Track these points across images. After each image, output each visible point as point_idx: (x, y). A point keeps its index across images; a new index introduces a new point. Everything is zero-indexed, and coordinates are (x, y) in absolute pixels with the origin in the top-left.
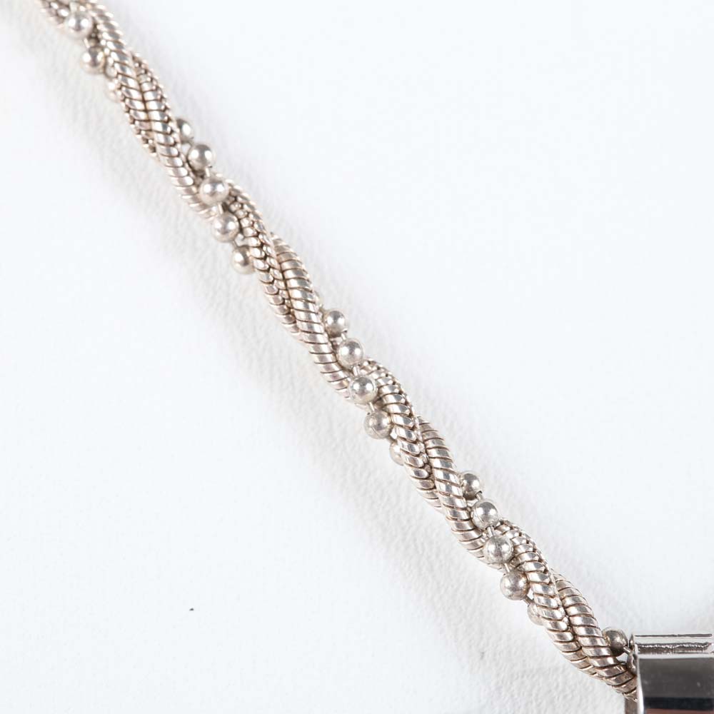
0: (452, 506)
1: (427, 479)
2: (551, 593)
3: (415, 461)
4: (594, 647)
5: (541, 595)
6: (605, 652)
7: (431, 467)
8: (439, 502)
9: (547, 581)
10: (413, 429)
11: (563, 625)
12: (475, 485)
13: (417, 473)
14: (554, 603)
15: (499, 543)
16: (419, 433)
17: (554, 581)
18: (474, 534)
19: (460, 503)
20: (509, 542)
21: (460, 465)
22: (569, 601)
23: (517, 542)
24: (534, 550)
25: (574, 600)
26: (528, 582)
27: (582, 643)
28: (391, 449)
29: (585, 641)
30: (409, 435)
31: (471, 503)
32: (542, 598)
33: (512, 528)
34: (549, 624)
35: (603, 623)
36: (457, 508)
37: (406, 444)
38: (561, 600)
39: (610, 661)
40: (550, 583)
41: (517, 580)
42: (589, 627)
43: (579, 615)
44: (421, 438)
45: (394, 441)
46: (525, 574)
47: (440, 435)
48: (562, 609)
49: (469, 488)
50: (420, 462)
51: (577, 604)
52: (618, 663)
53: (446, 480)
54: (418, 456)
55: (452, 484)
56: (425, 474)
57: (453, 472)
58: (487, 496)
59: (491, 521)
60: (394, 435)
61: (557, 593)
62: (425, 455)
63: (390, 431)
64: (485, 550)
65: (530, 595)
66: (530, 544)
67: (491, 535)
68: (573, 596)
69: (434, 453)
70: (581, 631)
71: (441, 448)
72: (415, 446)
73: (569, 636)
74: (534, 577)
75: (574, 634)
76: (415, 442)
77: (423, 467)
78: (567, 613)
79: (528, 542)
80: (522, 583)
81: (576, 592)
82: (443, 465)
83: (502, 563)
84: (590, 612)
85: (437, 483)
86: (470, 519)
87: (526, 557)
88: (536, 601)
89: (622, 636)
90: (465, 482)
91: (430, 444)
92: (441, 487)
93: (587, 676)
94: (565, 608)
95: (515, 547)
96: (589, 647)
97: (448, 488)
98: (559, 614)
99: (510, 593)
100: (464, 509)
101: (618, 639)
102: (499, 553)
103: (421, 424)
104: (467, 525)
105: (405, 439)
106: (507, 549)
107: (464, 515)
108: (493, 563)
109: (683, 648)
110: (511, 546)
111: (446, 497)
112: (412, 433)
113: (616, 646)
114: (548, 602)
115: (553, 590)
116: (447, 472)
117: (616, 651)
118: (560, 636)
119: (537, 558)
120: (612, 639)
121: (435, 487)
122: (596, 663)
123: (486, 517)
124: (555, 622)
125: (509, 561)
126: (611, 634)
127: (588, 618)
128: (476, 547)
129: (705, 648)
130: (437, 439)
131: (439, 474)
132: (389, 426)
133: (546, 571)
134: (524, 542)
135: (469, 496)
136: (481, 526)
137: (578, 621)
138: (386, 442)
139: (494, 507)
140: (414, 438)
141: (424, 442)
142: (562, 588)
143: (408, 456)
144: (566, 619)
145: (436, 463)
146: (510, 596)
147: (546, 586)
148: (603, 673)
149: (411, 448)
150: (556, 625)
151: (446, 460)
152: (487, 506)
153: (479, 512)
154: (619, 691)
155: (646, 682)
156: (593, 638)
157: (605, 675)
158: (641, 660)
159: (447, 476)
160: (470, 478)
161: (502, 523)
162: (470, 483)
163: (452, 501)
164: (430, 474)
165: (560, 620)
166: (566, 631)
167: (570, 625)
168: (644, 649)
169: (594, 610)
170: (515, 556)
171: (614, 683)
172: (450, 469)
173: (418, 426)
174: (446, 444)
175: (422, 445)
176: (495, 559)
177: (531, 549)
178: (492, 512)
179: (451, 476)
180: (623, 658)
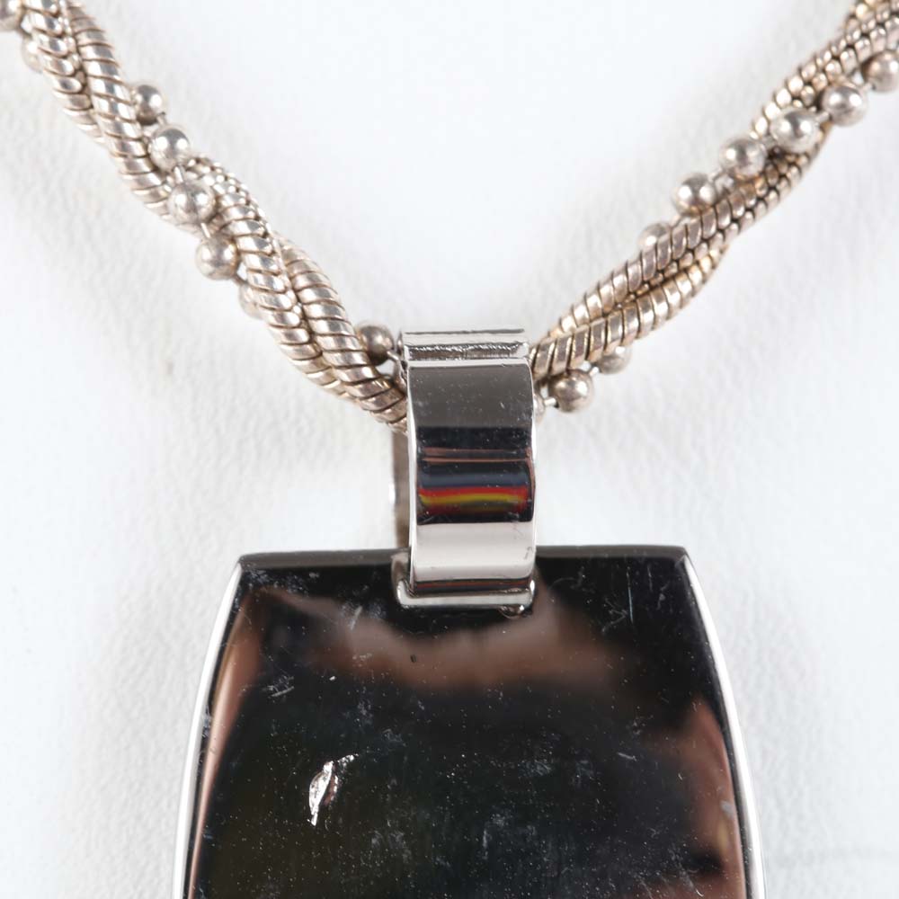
0: (119, 135)
1: (80, 92)
2: (274, 268)
3: (60, 66)
4: (342, 351)
5: (259, 271)
6: (358, 359)
7: (86, 75)
8: (99, 130)
9: (268, 249)
10: (57, 15)
11: (294, 318)
12: (155, 102)
13: (65, 85)
14: (279, 283)
15: (192, 191)
16: (66, 22)
17: (278, 250)
18: (154, 179)
19: (131, 130)
20: (208, 190)
21: (131, 71)
22: (302, 281)
23: (221, 191)
24: (248, 202)
25: (310, 279)
26: (238, 253)
27: (324, 346)
28: (23, 48)
29: (328, 343)
30: (51, 25)
31: (149, 131)
32: (260, 277)
33: (213, 169)
34: (271, 317)
35: (356, 315)
36: (128, 138)
37: (45, 39)
38: (291, 278)
39: (367, 372)
40: (273, 252)
41: (220, 248)
42: (334, 321)
43: (318, 302)
44: (69, 30)
45: (27, 35)
46: (233, 240)
47: (99, 24)
48: (291, 294)
49: (145, 107)
50: (69, 66)
51: (316, 285)
52: (379, 376)
53: (109, 95)
54: (65, 57)
55: (119, 100)
56: (76, 84)
57: (119, 83)
58: (173, 120)
59: (181, 158)
60: (27, 26)
61: (284, 268)
62: (76, 57)
63: (21, 20)
64: (171, 203)
65: (242, 272)
66: (242, 194)
67: (180, 180)
68: (308, 273)
69: (90, 52)
70: (322, 327)
71: (100, 46)
72: (59, 42)
73: (302, 335)
74: (247, 244)
75: (311, 333)
76: (61, 36)
77: (73, 75)
78: (298, 300)
79: (238, 190)
80: (229, 253)
81: (313, 267)
82: (103, 72)
83: (197, 223)
84: (334, 297)
85: (96, 100)
86: (147, 156)
87: (235, 213)
88: (252, 281)
89: (386, 334)
90: (139, 98)
91: (84, 39)
92: (102, 105)
93: (332, 397)
94: (297, 291)
95: (218, 198)
96: (333, 351)
97: (113, 108)
98: (287, 300)
99: (210, 268)
100: (139, 140)
101: (379, 339)
102: (192, 208)
103: (71, 8)
104: (143, 165)
105: (43, 32)
106: (204, 201)
107: (138, 149)
108: (184, 223)
109: (480, 351)
110: (211, 196)
111: (109, 121)
112: (55, 22)
113: (376, 351)
114: (270, 282)
115: (278, 263)
116: (111, 83)
117: (375, 358)
118: (289, 336)
119: (251, 215)
120: (370, 339)
121: (92, 107)
122: (345, 375)
123: (172, 152)
124: (281, 313)
125: (209, 220)
126: (369, 331)
127: (331, 306)
128: (156, 197)
129: (514, 351)
130: (94, 30)
131: (98, 86)
132: (19, 12)
133: (266, 235)
134: (232, 189)
135: (146, 119)
136: (164, 165)
137: (316, 311)
138: (15, 37)
139: (183, 136)
140: (58, 29)
141: (74, 35)
142: (291, 260)
143: (49, 58)
144: (297, 309)
145: (94, 68)
146: (211, 275)
147: (266, 258)
148: (356, 391)
149: (54, 45)
150: (282, 318)
151: (108, 65)
152: (174, 135)
153: (160, 145)
154: (381, 420)
155: (420, 404)
156: (340, 337)
157: (359, 394)
158: (412, 369)
159: (110, 89)
160: (146, 91)
161: (198, 161)
162: (146, 99)
163: (118, 128)
164: (85, 85)
165: (290, 310)
166: (299, 326)
167: (305, 317)
168: (418, 353)
169: (341, 294)
170: (217, 213)
171: (374, 407)
172: (116, 77)
173: (65, 11)
174: (110, 37)
175: (71, 40)
176: (186, 217)
177: (243, 201)
178: (181, 144)
179: (117, 89)
180: (386, 368)
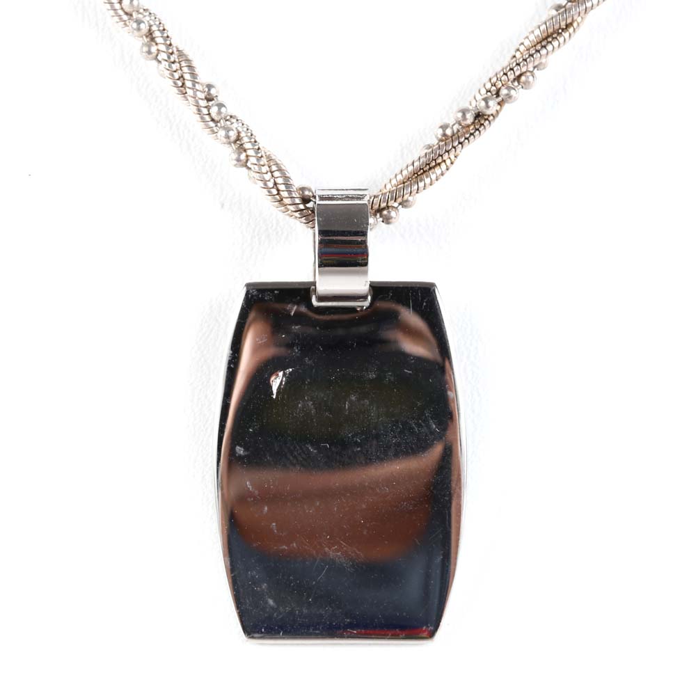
0: (198, 106)
1: (181, 87)
2: (262, 163)
3: (173, 75)
4: (291, 198)
5: (256, 164)
6: (297, 201)
7: (184, 79)
8: (189, 103)
9: (259, 155)
10: (172, 53)
11: (271, 184)
12: (213, 91)
13: (175, 83)
14: (264, 169)
15: (228, 130)
16: (176, 57)
17: (264, 155)
18: (212, 124)
19: (203, 103)
20: (234, 129)
21: (203, 78)
22: (274, 168)
23: (240, 130)
24: (252, 135)
25: (277, 167)
26: (247, 156)
27: (283, 196)
28: (158, 68)
29: (285, 194)
30: (169, 58)
31: (211, 103)
32: (256, 167)
33: (237, 120)
34: (261, 184)
35: (297, 182)
36: (201, 107)
37: (167, 64)
38: (269, 167)
39: (302, 207)
40: (262, 156)
41: (240, 154)
42: (288, 185)
43: (281, 177)
44: (177, 60)
45: (160, 62)
46: (245, 151)
47: (190, 58)
48: (269, 174)
49: (209, 94)
50: (177, 75)
51: (280, 170)
52: (307, 208)
53: (193, 88)
54: (175, 71)
55: (198, 90)
56: (180, 83)
57: (198, 83)
58: (221, 99)
59: (223, 115)
60: (159, 58)
61: (267, 163)
62: (180, 71)
63: (157, 55)
64: (219, 134)
65: (249, 164)
66: (249, 131)
67: (223, 125)
68: (277, 164)
69: (185, 70)
70: (282, 187)
71: (190, 67)
72: (173, 65)
73: (274, 191)
74: (251, 152)
75: (278, 190)
76: (174, 62)
77: (178, 79)
78: (273, 176)
79: (248, 130)
80: (243, 157)
81: (279, 162)
82: (191, 77)
83: (230, 143)
84: (288, 175)
85: (188, 90)
86: (209, 114)
87: (246, 139)
88: (253, 169)
89: (310, 190)
90: (207, 90)
91: (183, 64)
92: (190, 92)
93: (288, 217)
94: (272, 172)
95: (239, 133)
96: (287, 198)
97: (195, 93)
98: (268, 177)
99: (236, 162)
100: (206, 107)
101: (307, 193)
102: (228, 137)
103: (178, 51)
104: (207, 118)
105: (166, 61)
106: (233, 135)
107: (205, 111)
108: (225, 143)
109: (348, 198)
110: (236, 132)
111: (193, 99)
112: (171, 57)
113: (306, 198)
114: (260, 169)
115: (264, 161)
116: (194, 83)
117: (305, 200)
118: (269, 192)
119: (253, 140)
120: (303, 193)
121: (186, 93)
122: (292, 208)
123: (219, 113)
124: (265, 182)
125: (235, 142)
126: (303, 189)
127: (286, 178)
128: (214, 132)
129: (363, 198)
130: (188, 60)
131: (189, 84)
132: (156, 52)
133: (259, 149)
134: (245, 129)
135: (209, 99)
136: (216, 118)
137: (280, 181)
138: (155, 62)
139: (225, 106)
140: (172, 59)
141: (179, 62)
142: (270, 159)
143: (169, 72)
144: (272, 181)
145: (187, 76)
146: (235, 165)
147: (259, 159)
148: (297, 214)
149: (170, 66)
150: (265, 184)
151: (193, 75)
152: (220, 106)
153: (214, 110)
154: (308, 227)
155: (321, 219)
156: (290, 192)
157: (299, 216)
158: (318, 204)
159: (194, 85)
160: (210, 86)
161: (231, 117)
162: (209, 90)
163: (197, 102)
164: (183, 84)
165: (269, 181)
166: (273, 188)
167: (275, 184)
168: (322, 198)
169: (291, 173)
170: (238, 138)
171: (305, 221)
172: (196, 80)
173: (175, 51)
174: (194, 64)
175: (178, 65)
176: (225, 140)
177: (249, 134)
178: (223, 110)
179: (197, 85)
180: (310, 205)
